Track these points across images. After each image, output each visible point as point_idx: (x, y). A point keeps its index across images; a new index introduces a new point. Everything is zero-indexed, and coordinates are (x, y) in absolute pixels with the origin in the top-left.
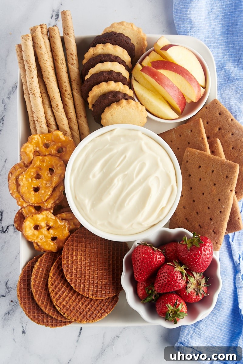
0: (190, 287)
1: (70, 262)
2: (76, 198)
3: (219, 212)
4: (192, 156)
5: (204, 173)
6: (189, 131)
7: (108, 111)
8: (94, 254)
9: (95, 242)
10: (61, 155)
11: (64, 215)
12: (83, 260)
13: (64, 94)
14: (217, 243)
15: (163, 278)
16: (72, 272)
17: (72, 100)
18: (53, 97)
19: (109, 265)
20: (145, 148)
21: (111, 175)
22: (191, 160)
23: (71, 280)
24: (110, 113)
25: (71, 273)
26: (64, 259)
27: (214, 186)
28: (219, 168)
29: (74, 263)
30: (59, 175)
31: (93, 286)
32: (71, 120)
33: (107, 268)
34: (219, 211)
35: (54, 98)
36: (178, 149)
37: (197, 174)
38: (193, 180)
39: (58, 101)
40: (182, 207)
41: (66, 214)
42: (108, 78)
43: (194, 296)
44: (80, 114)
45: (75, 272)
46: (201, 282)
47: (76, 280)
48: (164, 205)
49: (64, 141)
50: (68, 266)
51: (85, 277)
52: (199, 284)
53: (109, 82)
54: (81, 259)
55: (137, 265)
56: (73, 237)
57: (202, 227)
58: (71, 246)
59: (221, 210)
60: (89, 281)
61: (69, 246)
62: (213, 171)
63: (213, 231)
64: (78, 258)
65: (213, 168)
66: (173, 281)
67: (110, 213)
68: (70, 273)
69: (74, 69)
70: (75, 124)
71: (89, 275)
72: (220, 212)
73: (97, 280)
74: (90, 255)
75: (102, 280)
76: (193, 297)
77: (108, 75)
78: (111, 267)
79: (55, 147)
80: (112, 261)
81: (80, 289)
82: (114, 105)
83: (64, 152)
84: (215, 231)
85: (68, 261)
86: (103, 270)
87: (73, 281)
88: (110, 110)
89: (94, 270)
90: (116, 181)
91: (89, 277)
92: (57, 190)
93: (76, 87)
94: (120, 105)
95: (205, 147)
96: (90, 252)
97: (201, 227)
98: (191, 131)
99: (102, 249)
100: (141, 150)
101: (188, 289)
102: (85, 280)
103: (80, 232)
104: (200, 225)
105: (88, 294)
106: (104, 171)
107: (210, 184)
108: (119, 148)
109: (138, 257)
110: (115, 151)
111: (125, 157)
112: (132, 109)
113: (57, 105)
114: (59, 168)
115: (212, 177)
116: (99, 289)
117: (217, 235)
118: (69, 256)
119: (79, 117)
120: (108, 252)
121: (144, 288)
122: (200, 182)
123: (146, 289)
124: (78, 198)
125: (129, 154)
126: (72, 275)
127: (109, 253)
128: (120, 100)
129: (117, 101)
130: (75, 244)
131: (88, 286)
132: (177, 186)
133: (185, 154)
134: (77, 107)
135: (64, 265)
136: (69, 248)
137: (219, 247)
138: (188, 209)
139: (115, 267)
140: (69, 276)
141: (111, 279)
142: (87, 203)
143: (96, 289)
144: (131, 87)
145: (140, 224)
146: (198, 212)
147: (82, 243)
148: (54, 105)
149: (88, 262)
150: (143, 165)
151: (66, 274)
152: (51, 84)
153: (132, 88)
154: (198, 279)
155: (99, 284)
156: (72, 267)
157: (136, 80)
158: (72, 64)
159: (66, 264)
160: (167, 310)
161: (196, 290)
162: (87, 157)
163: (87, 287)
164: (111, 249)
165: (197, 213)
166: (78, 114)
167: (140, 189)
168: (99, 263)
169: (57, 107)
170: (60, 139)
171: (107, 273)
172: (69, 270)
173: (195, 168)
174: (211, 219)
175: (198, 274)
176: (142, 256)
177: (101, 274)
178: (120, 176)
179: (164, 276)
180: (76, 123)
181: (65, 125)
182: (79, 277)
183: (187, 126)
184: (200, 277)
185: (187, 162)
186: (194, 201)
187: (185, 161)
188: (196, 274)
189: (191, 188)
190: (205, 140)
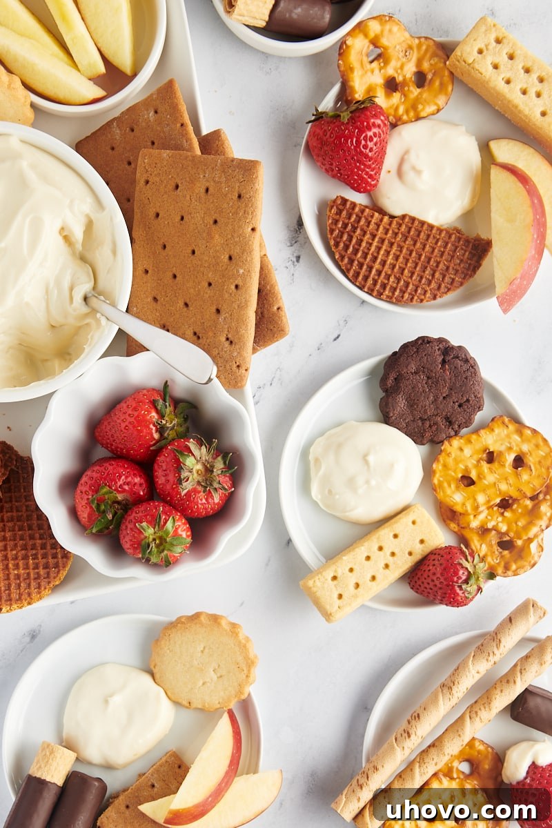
0: (188, 478)
3: (233, 287)
4: (156, 164)
5: (188, 198)
6: (152, 113)
14: (238, 366)
22: (156, 175)
27: (214, 226)
28: (220, 177)
34: (234, 284)
36: (129, 163)
37: (172, 206)
38: (166, 223)
43: (201, 499)
46: (213, 467)
52: (209, 470)
57: (200, 335)
59: (236, 282)
62: (207, 190)
63: (227, 339)
65: (207, 181)
72: (237, 287)
76: (200, 501)
84: (230, 336)
95: (191, 145)
97: (199, 338)
98: (156, 112)
101: (184, 484)
104: (195, 334)
107: (204, 222)
115: (207, 203)
117: (237, 346)
122: (181, 224)
123: (93, 502)
133: (139, 163)
137: (245, 376)
138: (164, 299)
146: (188, 302)
154: (206, 460)
160: (142, 536)
161: (203, 484)
165: (186, 305)
173: (166, 193)
174: (218, 311)
175: (205, 450)
183: (146, 103)
184: (210, 456)
185: (147, 182)
186: (175, 276)
187: (142, 182)
188: (200, 449)
189: (165, 247)
190: (190, 129)
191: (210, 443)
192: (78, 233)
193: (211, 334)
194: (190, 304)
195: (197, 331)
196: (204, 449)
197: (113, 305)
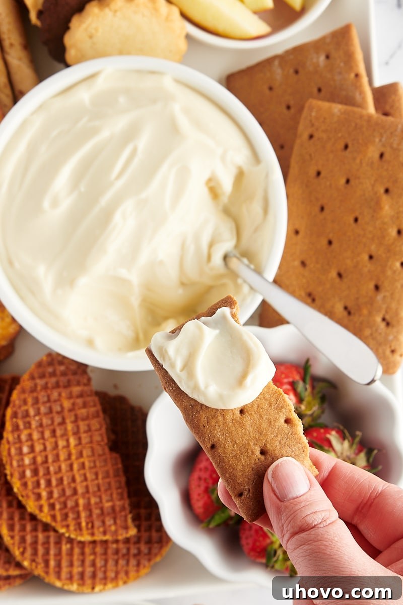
3: (398, 265)
4: (325, 118)
6: (322, 58)
7: (80, 25)
14: (392, 351)
20: (184, 122)
22: (322, 130)
24: (86, 29)
27: (385, 195)
34: (400, 263)
36: (288, 107)
37: (338, 167)
38: (328, 183)
40: (296, 263)
44: (9, 39)
57: (352, 311)
62: (382, 156)
63: (384, 320)
65: (383, 146)
82: (94, 9)
84: (387, 317)
88: (84, 23)
90: (118, 217)
94: (108, 6)
95: (364, 99)
97: (349, 313)
98: (328, 57)
104: (346, 308)
106: (82, 190)
107: (373, 189)
108: (116, 126)
110: (105, 134)
111: (134, 152)
115: (381, 170)
117: (394, 329)
119: (7, 49)
121: (206, 490)
122: (345, 187)
123: (212, 492)
125: (143, 142)
133: (304, 115)
138: (314, 266)
146: (342, 272)
160: (268, 541)
165: (340, 275)
166: (4, 40)
173: (332, 151)
174: (377, 288)
178: (128, 205)
183: (317, 45)
184: (352, 451)
185: (311, 137)
186: (330, 243)
187: (306, 136)
188: (342, 444)
189: (322, 209)
190: (365, 80)
191: (353, 437)
192: (227, 184)
193: (365, 312)
194: (344, 275)
195: (349, 305)
196: (346, 444)
197: (259, 272)
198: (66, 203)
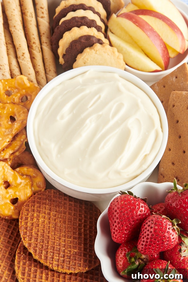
0: (185, 251)
1: (29, 224)
2: (40, 144)
4: (179, 97)
6: (174, 78)
7: (80, 57)
8: (60, 219)
9: (62, 206)
10: (25, 104)
11: (25, 169)
12: (47, 224)
13: (32, 46)
15: (148, 228)
16: (32, 235)
17: (41, 54)
18: (19, 45)
19: (80, 234)
20: (122, 88)
21: (83, 116)
23: (30, 245)
24: (83, 59)
25: (30, 237)
26: (21, 220)
29: (34, 226)
30: (21, 121)
31: (59, 254)
32: (39, 74)
33: (77, 236)
35: (20, 47)
39: (24, 50)
40: (170, 164)
41: (28, 169)
42: (80, 23)
44: (49, 68)
45: (36, 235)
47: (37, 245)
48: (148, 152)
49: (29, 88)
50: (26, 228)
51: (48, 243)
53: (81, 27)
54: (44, 222)
55: (114, 217)
56: (34, 198)
58: (31, 207)
60: (54, 248)
61: (29, 206)
64: (40, 221)
66: (161, 230)
67: (80, 159)
68: (28, 236)
69: (45, 23)
70: (43, 78)
71: (54, 241)
73: (64, 248)
74: (55, 219)
75: (70, 249)
77: (81, 19)
78: (83, 236)
79: (19, 95)
80: (84, 230)
81: (41, 256)
82: (87, 50)
83: (29, 100)
85: (26, 223)
86: (72, 238)
87: (32, 246)
88: (83, 56)
89: (60, 236)
90: (88, 121)
91: (54, 244)
92: (18, 139)
93: (46, 40)
94: (93, 49)
96: (56, 217)
99: (71, 215)
100: (118, 91)
102: (48, 246)
103: (43, 194)
105: (52, 264)
106: (74, 112)
108: (94, 88)
109: (116, 206)
110: (87, 91)
111: (99, 97)
112: (108, 54)
113: (24, 53)
114: (21, 115)
116: (67, 259)
118: (28, 218)
119: (48, 72)
120: (78, 219)
121: (125, 256)
123: (128, 255)
124: (42, 144)
125: (103, 95)
126: (31, 238)
127: (80, 220)
128: (93, 44)
129: (91, 45)
130: (37, 205)
131: (52, 254)
132: (162, 131)
133: (171, 97)
134: (46, 61)
135: (21, 226)
136: (28, 209)
139: (88, 237)
140: (27, 239)
141: (82, 249)
142: (53, 148)
143: (62, 259)
144: (106, 37)
145: (118, 173)
147: (46, 205)
148: (19, 54)
149: (53, 226)
150: (121, 106)
151: (23, 237)
152: (18, 32)
153: (108, 38)
155: (67, 253)
156: (32, 230)
157: (112, 33)
158: (42, 17)
159: (24, 226)
162: (55, 99)
163: (50, 255)
164: (83, 216)
166: (47, 69)
167: (118, 131)
168: (67, 230)
169: (23, 55)
170: (25, 84)
171: (77, 242)
172: (28, 232)
176: (120, 204)
177: (69, 242)
178: (94, 117)
179: (149, 226)
180: (45, 78)
181: (31, 75)
182: (40, 242)
183: (172, 74)
185: (174, 106)
186: (184, 152)
187: (171, 106)
189: (180, 137)
198: (67, 118)
